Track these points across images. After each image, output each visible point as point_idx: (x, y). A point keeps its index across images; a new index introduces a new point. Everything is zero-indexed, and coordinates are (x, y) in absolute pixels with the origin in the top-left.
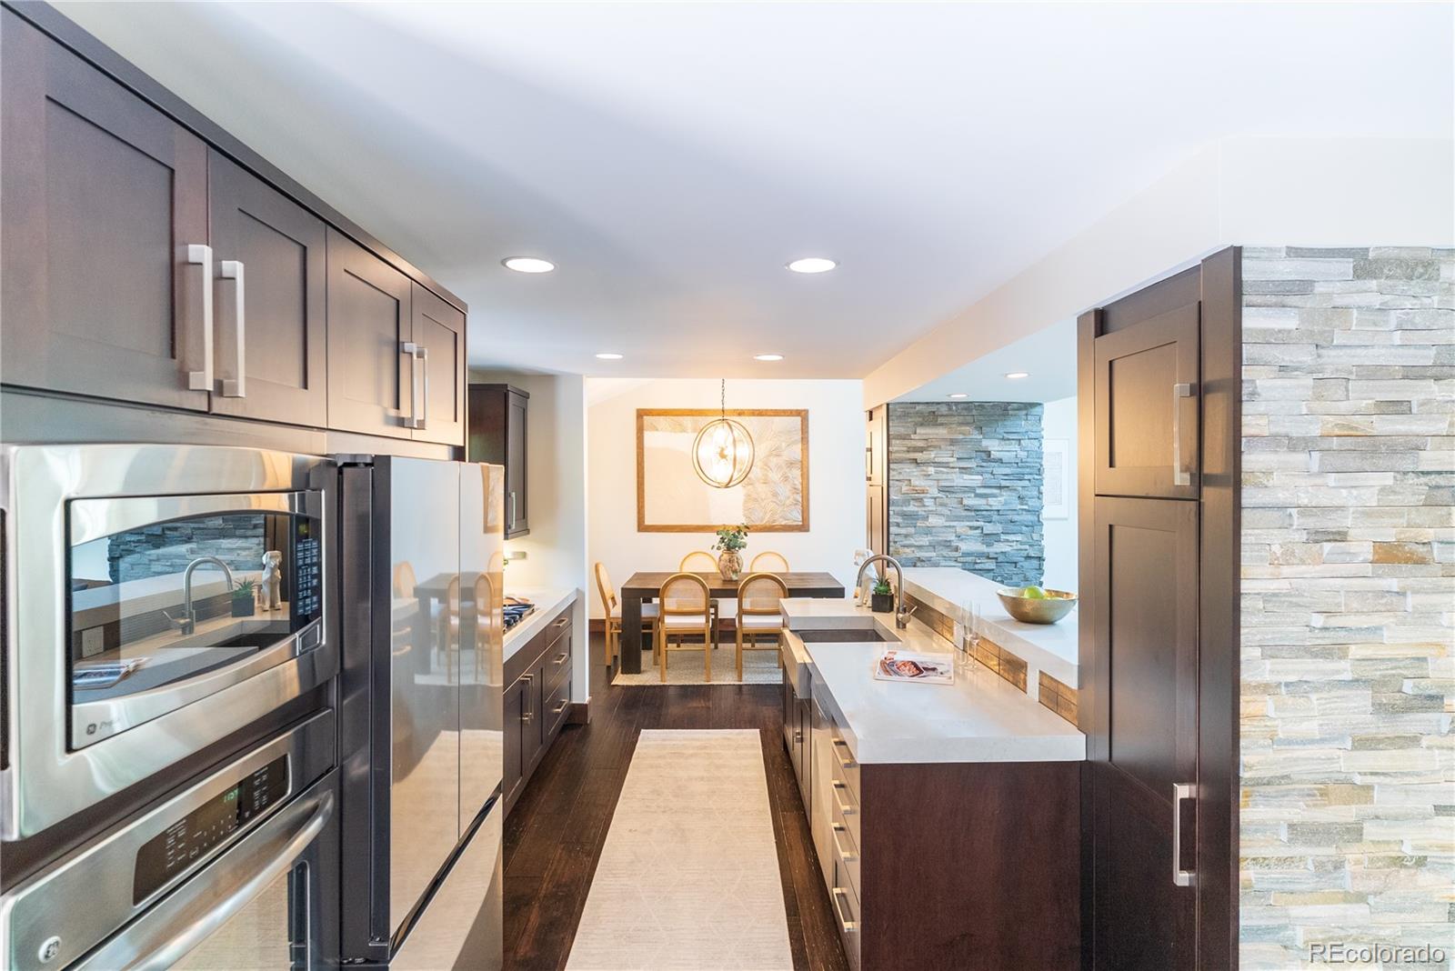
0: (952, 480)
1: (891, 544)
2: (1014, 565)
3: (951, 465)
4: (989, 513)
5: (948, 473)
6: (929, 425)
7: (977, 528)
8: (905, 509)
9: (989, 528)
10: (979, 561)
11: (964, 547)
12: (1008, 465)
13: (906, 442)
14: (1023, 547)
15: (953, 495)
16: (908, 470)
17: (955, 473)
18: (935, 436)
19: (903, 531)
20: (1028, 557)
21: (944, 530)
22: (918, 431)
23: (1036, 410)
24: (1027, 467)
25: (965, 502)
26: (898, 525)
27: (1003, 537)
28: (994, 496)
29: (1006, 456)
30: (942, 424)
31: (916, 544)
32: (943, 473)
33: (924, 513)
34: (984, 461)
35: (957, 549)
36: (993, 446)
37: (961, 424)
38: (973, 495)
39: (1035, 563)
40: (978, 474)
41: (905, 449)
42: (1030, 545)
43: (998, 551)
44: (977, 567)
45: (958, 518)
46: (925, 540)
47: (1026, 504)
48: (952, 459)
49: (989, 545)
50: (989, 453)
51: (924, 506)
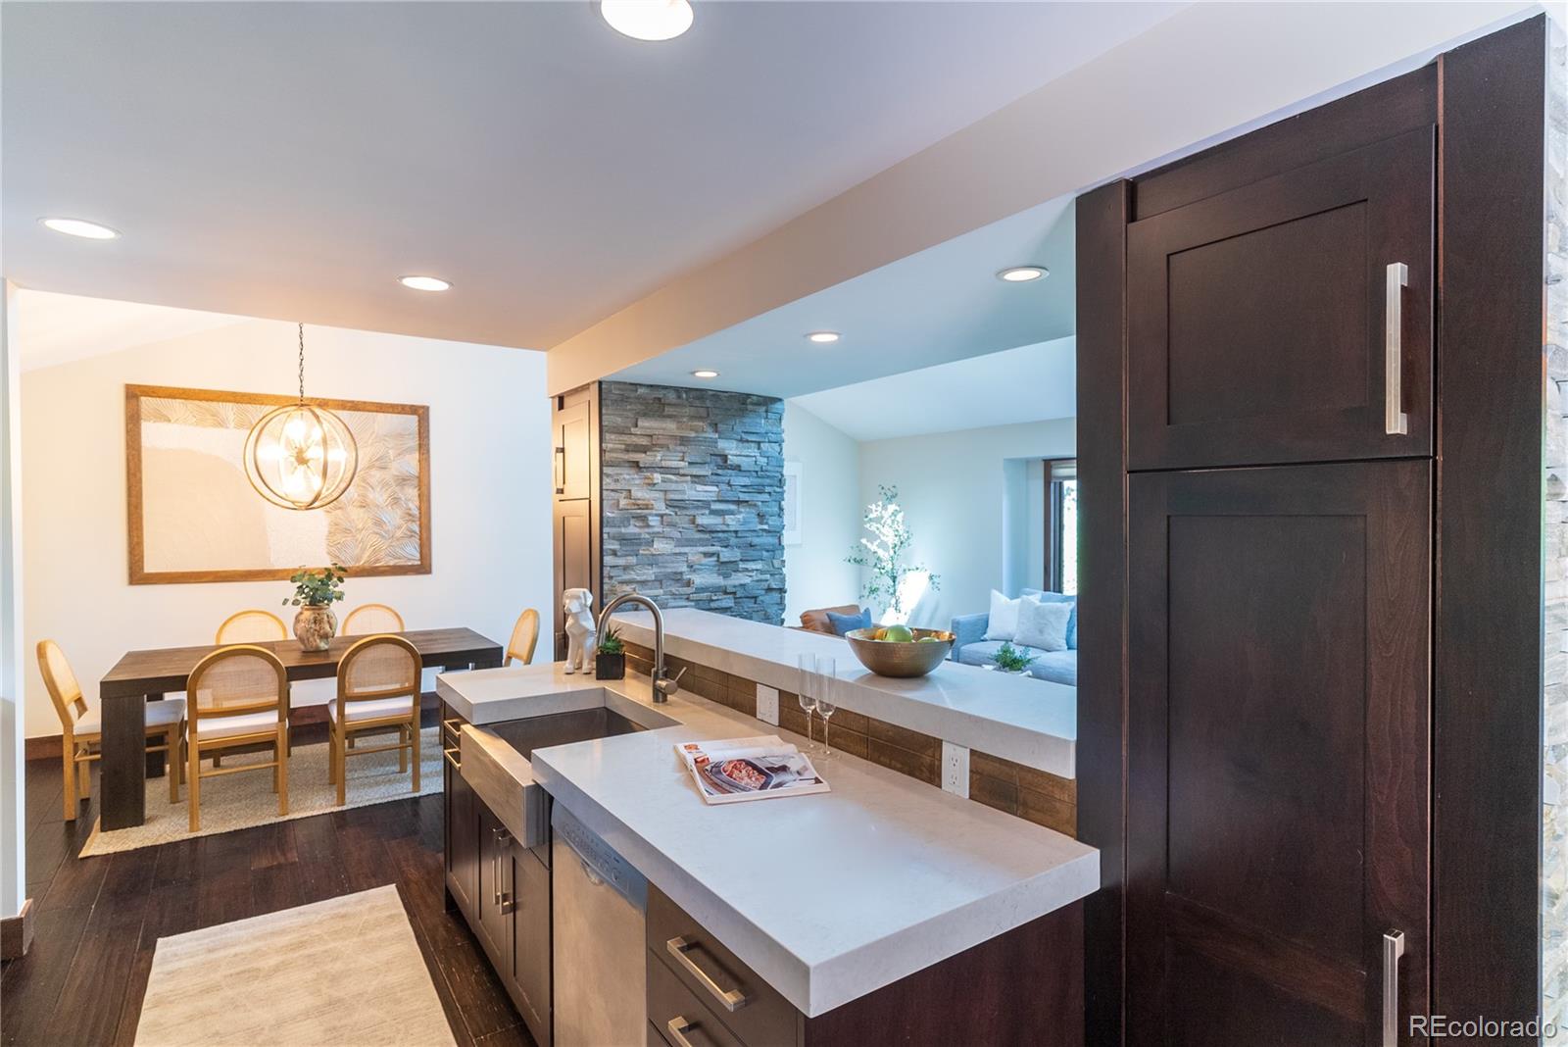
0: (683, 492)
1: (606, 580)
2: (753, 600)
3: (682, 472)
4: (726, 535)
5: (676, 482)
6: (653, 416)
7: (712, 555)
8: (623, 530)
9: (726, 555)
10: (714, 598)
11: (698, 580)
12: (748, 474)
13: (625, 438)
14: (764, 577)
15: (685, 512)
16: (627, 477)
17: (686, 482)
18: (661, 432)
19: (621, 561)
20: (769, 590)
21: (673, 558)
22: (640, 423)
23: (778, 406)
24: (768, 477)
25: (700, 520)
26: (614, 553)
27: (742, 565)
28: (732, 513)
29: (745, 463)
30: (670, 417)
31: (638, 578)
32: (671, 481)
33: (647, 536)
34: (719, 467)
35: (688, 583)
36: (730, 448)
37: (692, 418)
38: (707, 512)
39: (776, 595)
40: (713, 484)
41: (623, 447)
42: (771, 575)
43: (737, 583)
44: (713, 605)
45: (690, 543)
46: (649, 573)
47: (767, 523)
48: (682, 464)
49: (726, 576)
50: (725, 458)
51: (648, 526)
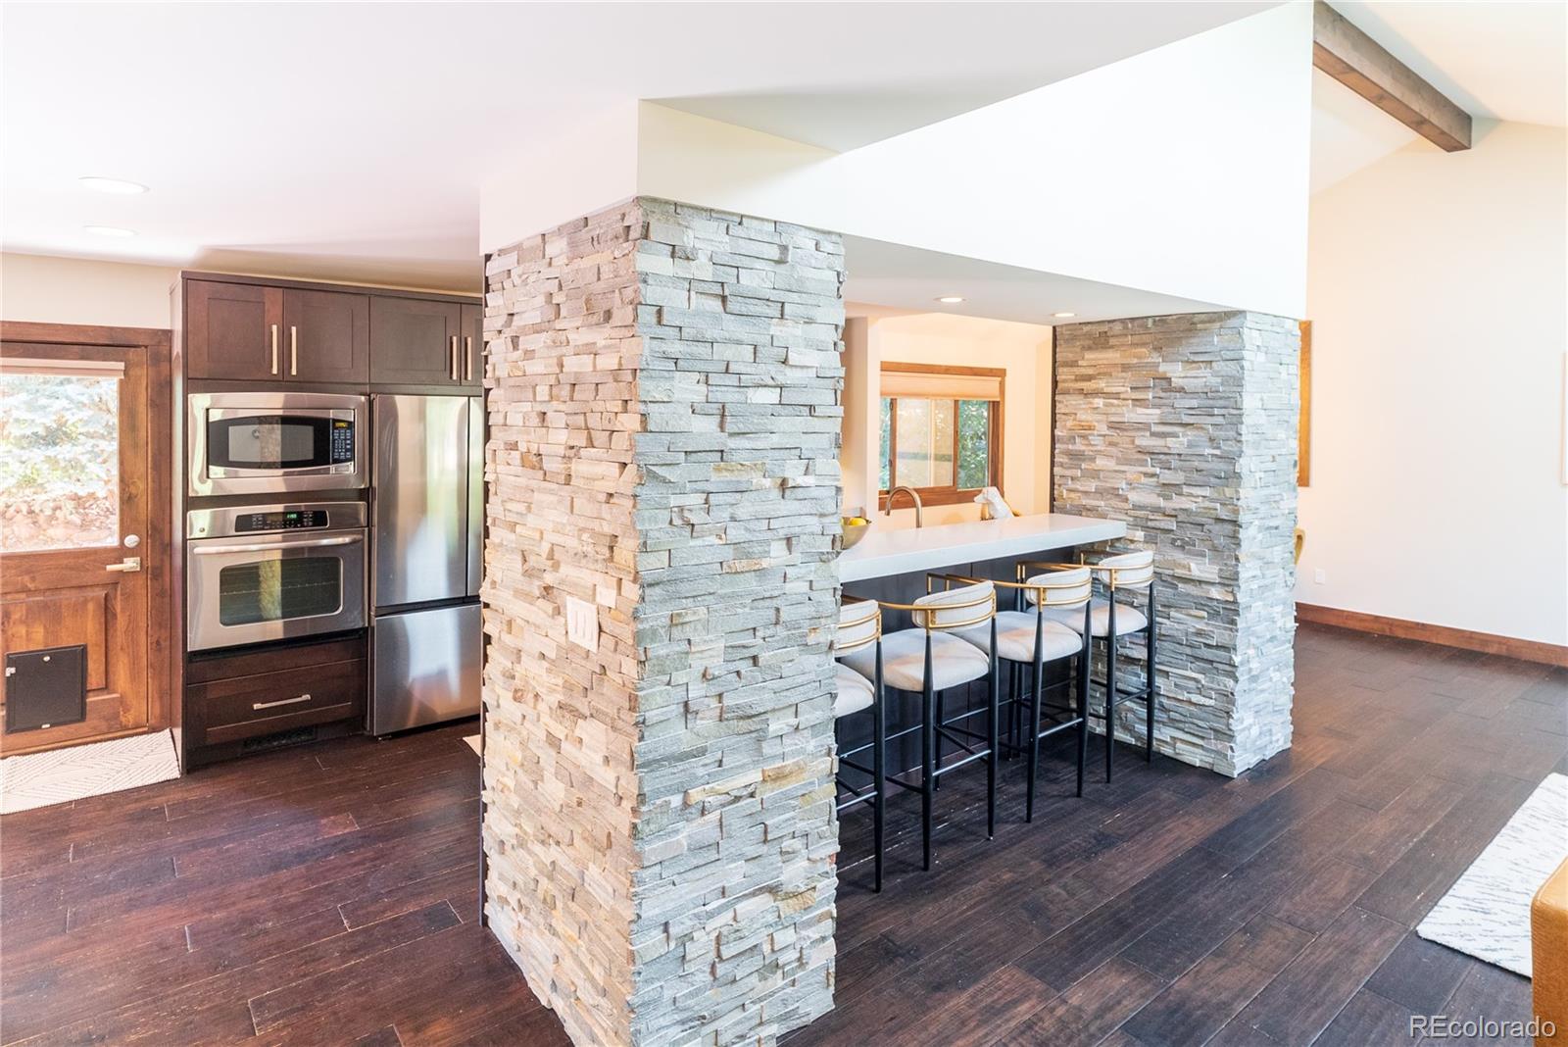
0: (1123, 415)
1: (1056, 487)
2: (1200, 528)
3: (1122, 396)
4: (1168, 457)
5: (1119, 406)
6: (1097, 349)
7: (1153, 475)
8: (1070, 447)
9: (1168, 477)
10: (1153, 517)
11: (1134, 497)
12: (1196, 396)
13: (1075, 369)
14: (1212, 505)
15: (1126, 433)
16: (1074, 403)
17: (1127, 406)
18: (1105, 362)
19: (1068, 473)
20: (1218, 520)
21: (1114, 475)
22: (1087, 356)
23: (1234, 322)
24: (1221, 398)
25: (1137, 442)
26: (1062, 465)
27: (1186, 490)
28: (1174, 435)
29: (1190, 384)
30: (1112, 347)
31: (1081, 489)
32: (1112, 405)
33: (1091, 453)
34: (1164, 390)
35: (1126, 500)
36: (1176, 372)
37: (1134, 345)
38: (1148, 434)
39: (1229, 527)
40: (1154, 406)
41: (1073, 377)
42: (1221, 504)
43: (1177, 506)
44: (1150, 524)
45: (1128, 462)
46: (1092, 486)
47: (1218, 448)
48: (1123, 389)
49: (1167, 498)
50: (1169, 380)
51: (1091, 445)
